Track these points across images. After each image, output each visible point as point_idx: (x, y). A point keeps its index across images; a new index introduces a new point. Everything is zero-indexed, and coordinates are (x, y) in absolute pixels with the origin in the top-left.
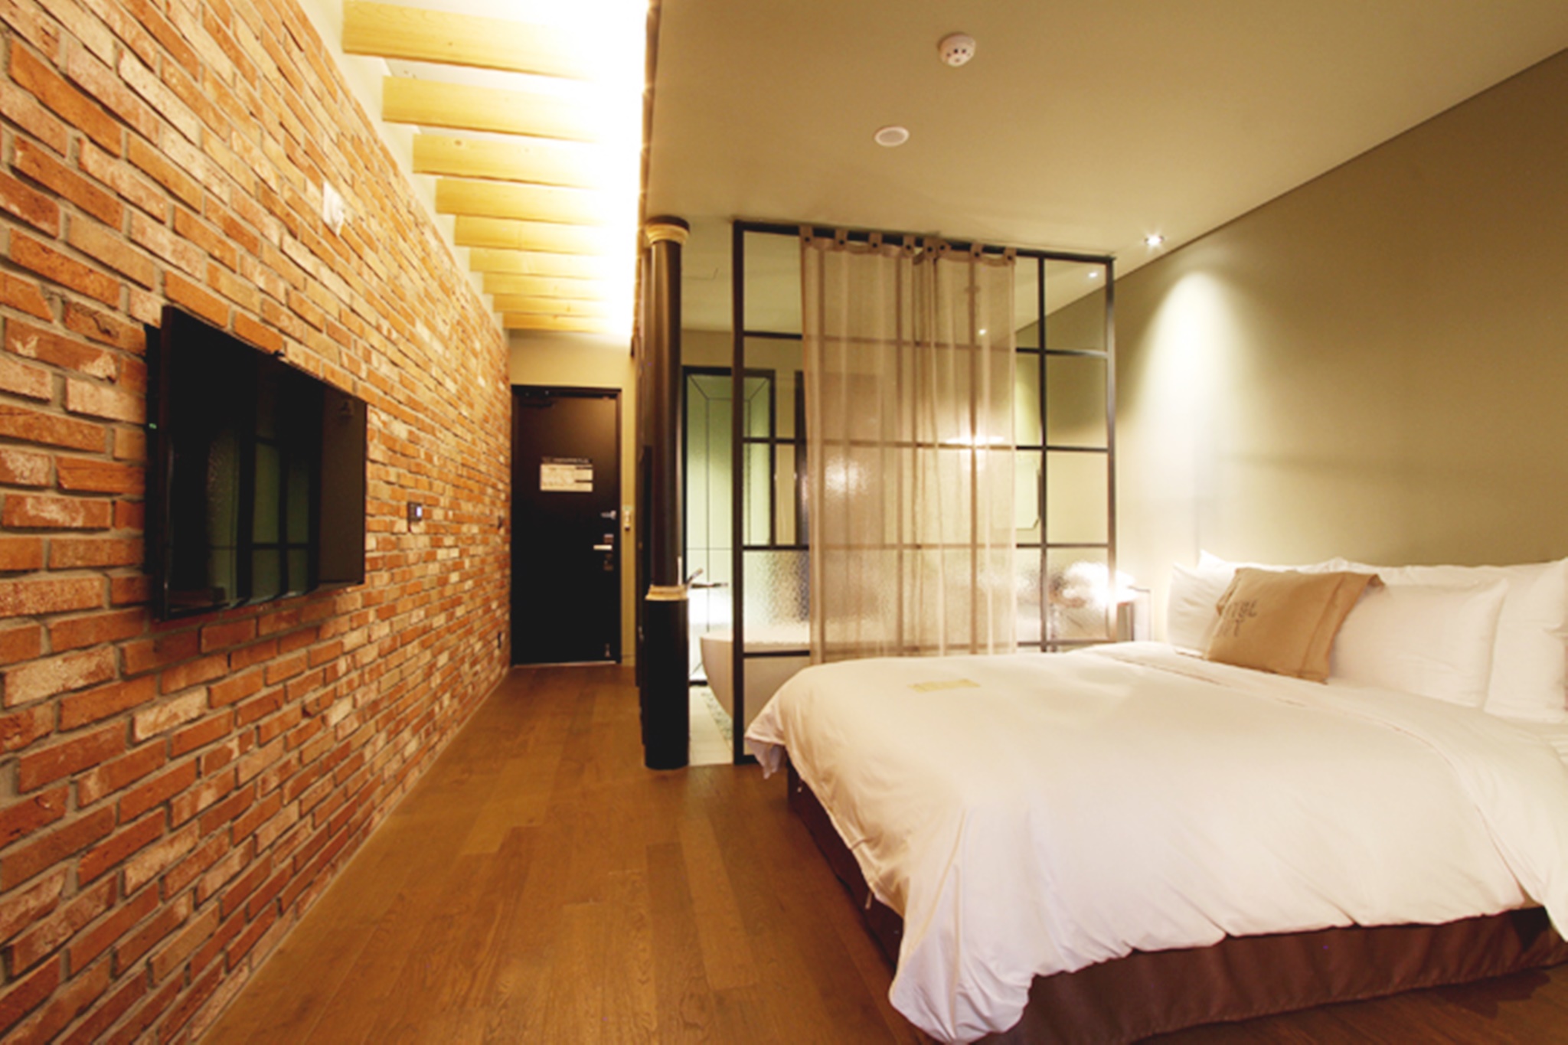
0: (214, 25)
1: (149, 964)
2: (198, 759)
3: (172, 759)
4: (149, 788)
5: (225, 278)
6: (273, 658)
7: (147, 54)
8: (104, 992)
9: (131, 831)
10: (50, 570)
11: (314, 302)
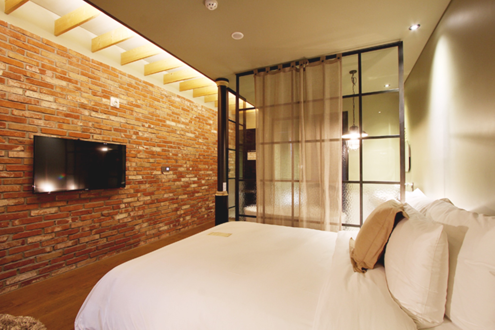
0: (59, 77)
1: (35, 257)
2: (55, 221)
3: (45, 220)
4: (36, 225)
5: (65, 126)
6: (88, 203)
7: (34, 89)
8: (21, 259)
9: (30, 232)
10: (4, 184)
11: (106, 125)
